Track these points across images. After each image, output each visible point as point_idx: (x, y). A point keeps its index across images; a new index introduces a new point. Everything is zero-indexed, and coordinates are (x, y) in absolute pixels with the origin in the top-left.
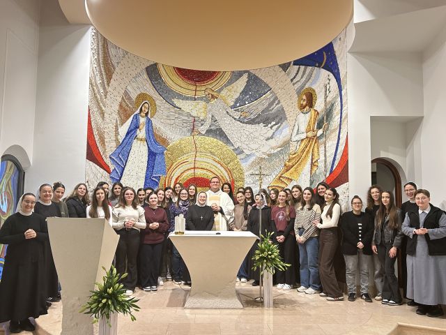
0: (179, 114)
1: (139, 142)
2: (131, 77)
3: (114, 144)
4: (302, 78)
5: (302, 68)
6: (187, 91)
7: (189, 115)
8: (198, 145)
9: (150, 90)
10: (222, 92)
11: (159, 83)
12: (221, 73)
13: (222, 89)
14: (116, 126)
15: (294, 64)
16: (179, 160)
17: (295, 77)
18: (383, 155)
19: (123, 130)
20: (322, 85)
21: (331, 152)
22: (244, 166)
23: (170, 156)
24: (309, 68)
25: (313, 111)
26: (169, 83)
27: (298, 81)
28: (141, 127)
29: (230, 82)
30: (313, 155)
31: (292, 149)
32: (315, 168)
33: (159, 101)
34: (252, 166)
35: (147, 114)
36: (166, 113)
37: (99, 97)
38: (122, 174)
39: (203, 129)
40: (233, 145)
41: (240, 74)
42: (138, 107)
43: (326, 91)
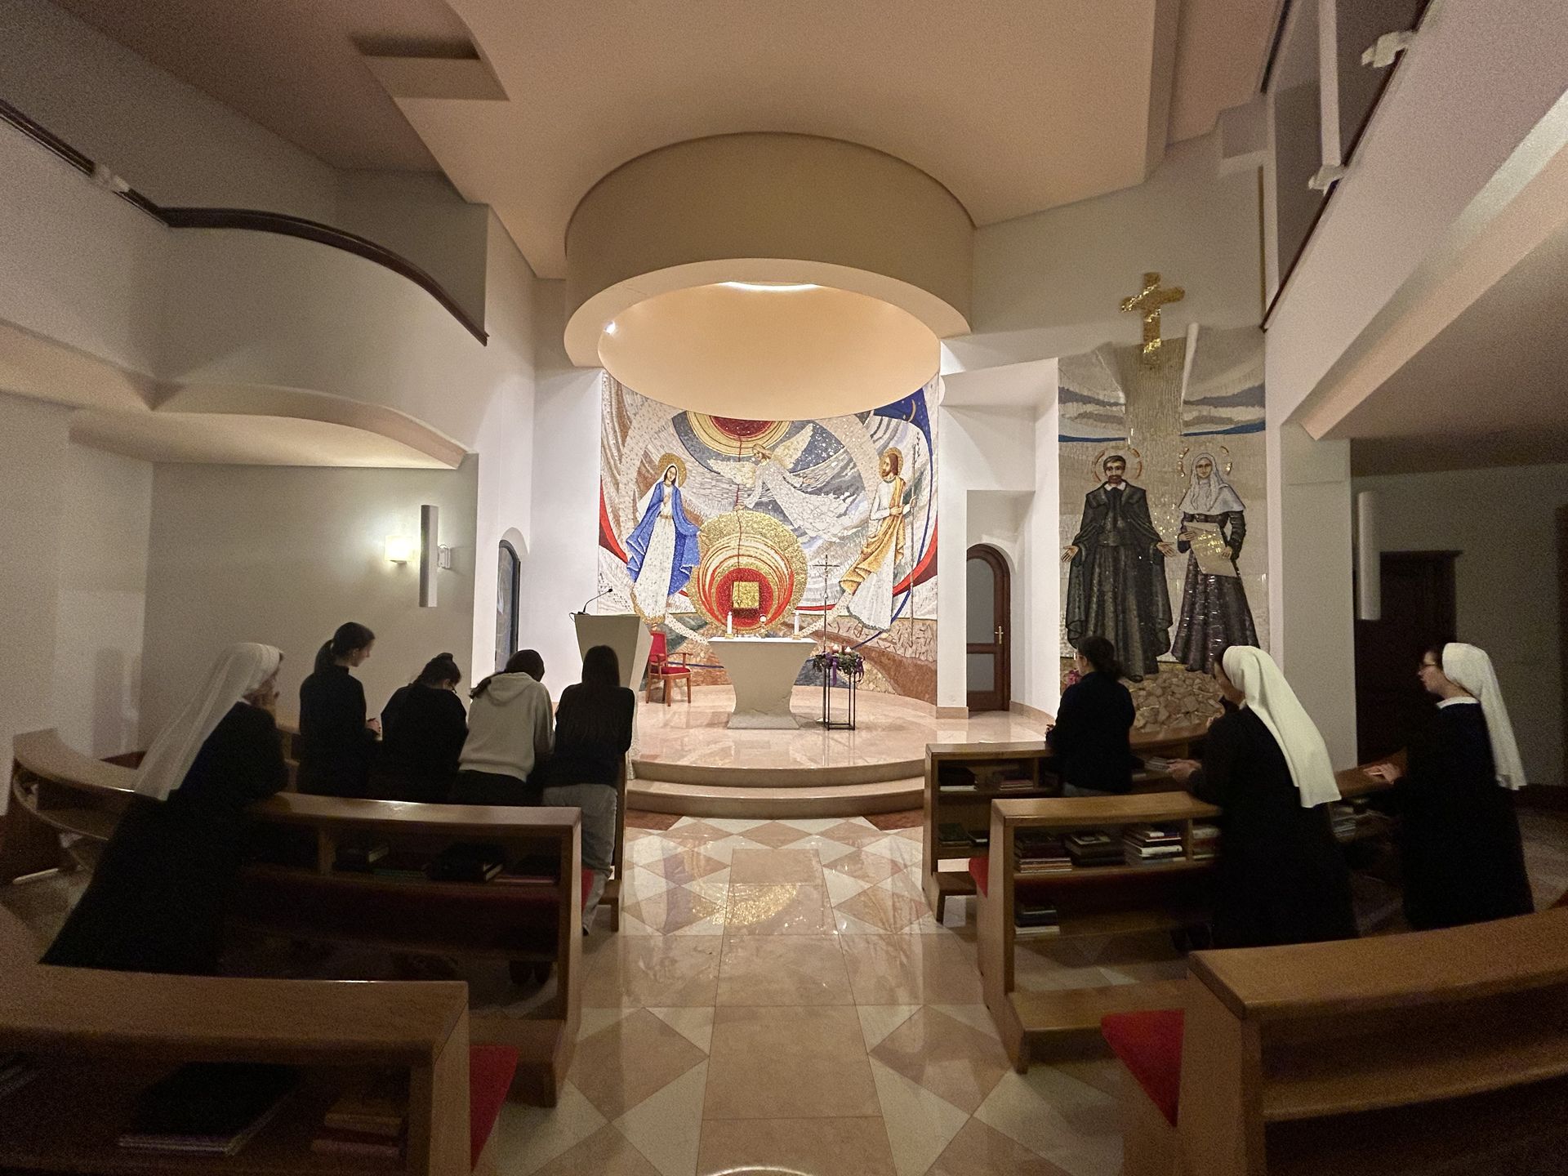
0: (717, 481)
1: (663, 520)
2: (652, 432)
3: (631, 524)
4: (884, 434)
5: (886, 419)
6: (729, 448)
7: (731, 482)
8: (744, 525)
9: (679, 451)
10: (777, 450)
11: (690, 439)
12: (776, 424)
13: (776, 446)
14: (634, 500)
15: (875, 414)
16: (717, 544)
17: (875, 433)
18: (986, 540)
19: (643, 504)
20: (910, 446)
21: (919, 534)
22: (808, 552)
23: (704, 538)
24: (894, 421)
25: (898, 480)
26: (704, 438)
27: (881, 438)
28: (665, 500)
29: (789, 435)
30: (897, 539)
31: (872, 530)
32: (900, 557)
33: (690, 463)
34: (817, 553)
35: (673, 482)
36: (699, 479)
37: (612, 462)
38: (641, 565)
39: (750, 502)
40: (792, 524)
41: (802, 425)
42: (662, 472)
43: (914, 454)
